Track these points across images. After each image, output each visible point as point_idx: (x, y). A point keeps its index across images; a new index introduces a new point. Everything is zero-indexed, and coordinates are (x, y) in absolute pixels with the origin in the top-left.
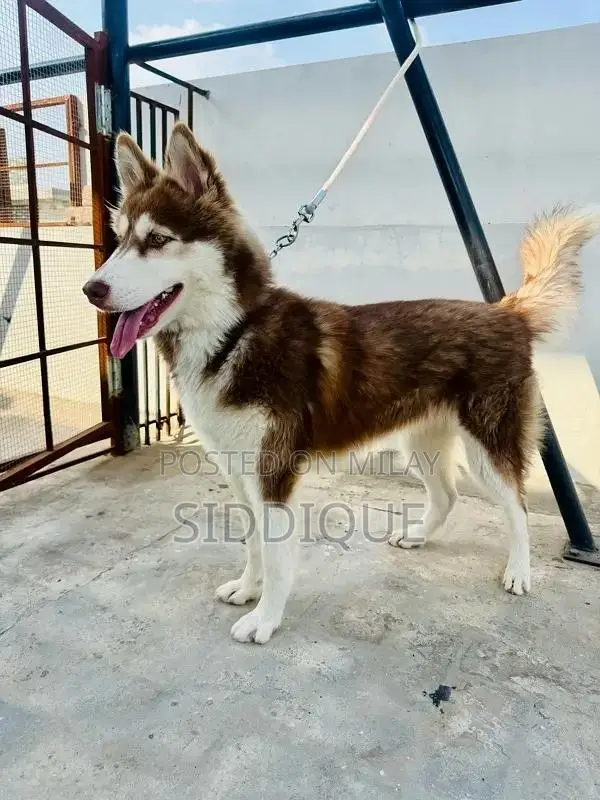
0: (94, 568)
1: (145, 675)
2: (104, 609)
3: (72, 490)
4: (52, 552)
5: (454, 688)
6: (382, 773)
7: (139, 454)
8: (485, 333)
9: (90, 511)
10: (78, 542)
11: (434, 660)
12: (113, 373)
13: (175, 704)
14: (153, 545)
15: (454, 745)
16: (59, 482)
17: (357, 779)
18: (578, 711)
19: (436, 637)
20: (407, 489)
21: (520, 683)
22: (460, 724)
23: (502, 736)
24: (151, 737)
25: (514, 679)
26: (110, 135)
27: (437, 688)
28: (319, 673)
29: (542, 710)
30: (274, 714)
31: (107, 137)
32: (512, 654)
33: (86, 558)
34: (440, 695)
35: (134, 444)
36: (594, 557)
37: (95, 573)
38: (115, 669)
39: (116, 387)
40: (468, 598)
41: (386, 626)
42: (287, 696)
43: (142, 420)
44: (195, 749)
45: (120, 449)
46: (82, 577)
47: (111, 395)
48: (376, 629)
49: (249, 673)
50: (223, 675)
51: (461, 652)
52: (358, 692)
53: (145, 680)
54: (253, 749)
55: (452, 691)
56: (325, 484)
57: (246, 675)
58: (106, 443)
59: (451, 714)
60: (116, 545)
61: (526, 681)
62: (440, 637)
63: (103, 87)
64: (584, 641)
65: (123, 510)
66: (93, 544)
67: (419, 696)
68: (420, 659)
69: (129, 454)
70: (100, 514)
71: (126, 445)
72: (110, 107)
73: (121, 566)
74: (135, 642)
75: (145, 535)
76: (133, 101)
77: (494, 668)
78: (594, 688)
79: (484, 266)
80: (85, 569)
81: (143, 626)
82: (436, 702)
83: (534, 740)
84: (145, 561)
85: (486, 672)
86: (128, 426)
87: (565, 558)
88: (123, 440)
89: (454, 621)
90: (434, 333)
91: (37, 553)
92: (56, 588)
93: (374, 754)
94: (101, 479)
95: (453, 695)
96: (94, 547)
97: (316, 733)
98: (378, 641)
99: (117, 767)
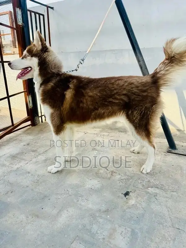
0: (26, 161)
1: (41, 191)
2: (29, 173)
3: (19, 138)
4: (14, 156)
5: (131, 192)
6: (108, 216)
7: (39, 126)
8: (135, 90)
9: (24, 143)
10: (22, 153)
11: (126, 184)
12: (29, 101)
13: (49, 199)
14: (44, 153)
15: (129, 208)
16: (15, 135)
17: (101, 218)
18: (167, 197)
19: (126, 177)
20: (120, 133)
21: (150, 190)
22: (132, 202)
23: (144, 205)
24: (42, 209)
25: (149, 188)
26: (22, 25)
27: (126, 192)
28: (91, 189)
29: (156, 197)
30: (78, 201)
31: (21, 25)
32: (149, 181)
33: (24, 158)
34: (127, 194)
35: (38, 122)
36: (176, 151)
37: (26, 162)
38: (32, 190)
39: (31, 106)
40: (137, 165)
41: (112, 174)
42: (82, 196)
43: (40, 115)
44: (55, 212)
45: (34, 124)
46: (22, 164)
47: (29, 108)
48: (109, 175)
49: (71, 190)
50: (64, 191)
51: (134, 181)
52: (103, 194)
53: (41, 193)
54: (71, 211)
55: (130, 193)
56: (96, 132)
57: (70, 190)
58: (29, 123)
59: (129, 199)
60: (33, 154)
61: (153, 189)
62: (127, 177)
63: (18, 8)
64: (171, 177)
65: (35, 143)
66: (26, 153)
67: (121, 195)
68: (121, 184)
69: (36, 126)
70: (28, 144)
71: (35, 123)
72: (21, 15)
73: (34, 160)
74: (38, 182)
75: (41, 150)
76: (29, 13)
77: (143, 186)
78: (172, 190)
79: (141, 63)
80: (23, 161)
81: (40, 177)
82: (125, 196)
83: (153, 206)
84: (42, 158)
85: (141, 187)
86: (36, 117)
87: (168, 152)
88: (34, 121)
89: (132, 172)
90: (115, 89)
91: (9, 157)
92: (15, 167)
93: (107, 211)
94: (28, 134)
95: (131, 194)
96: (26, 154)
97: (90, 206)
98: (109, 179)
99: (33, 217)
